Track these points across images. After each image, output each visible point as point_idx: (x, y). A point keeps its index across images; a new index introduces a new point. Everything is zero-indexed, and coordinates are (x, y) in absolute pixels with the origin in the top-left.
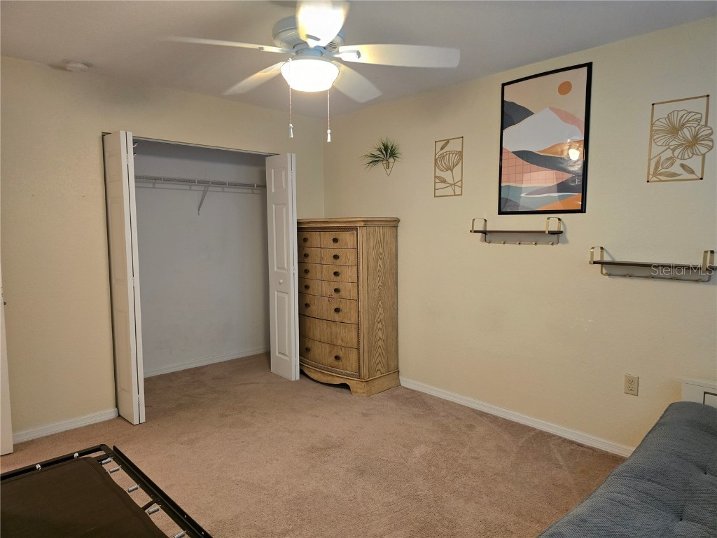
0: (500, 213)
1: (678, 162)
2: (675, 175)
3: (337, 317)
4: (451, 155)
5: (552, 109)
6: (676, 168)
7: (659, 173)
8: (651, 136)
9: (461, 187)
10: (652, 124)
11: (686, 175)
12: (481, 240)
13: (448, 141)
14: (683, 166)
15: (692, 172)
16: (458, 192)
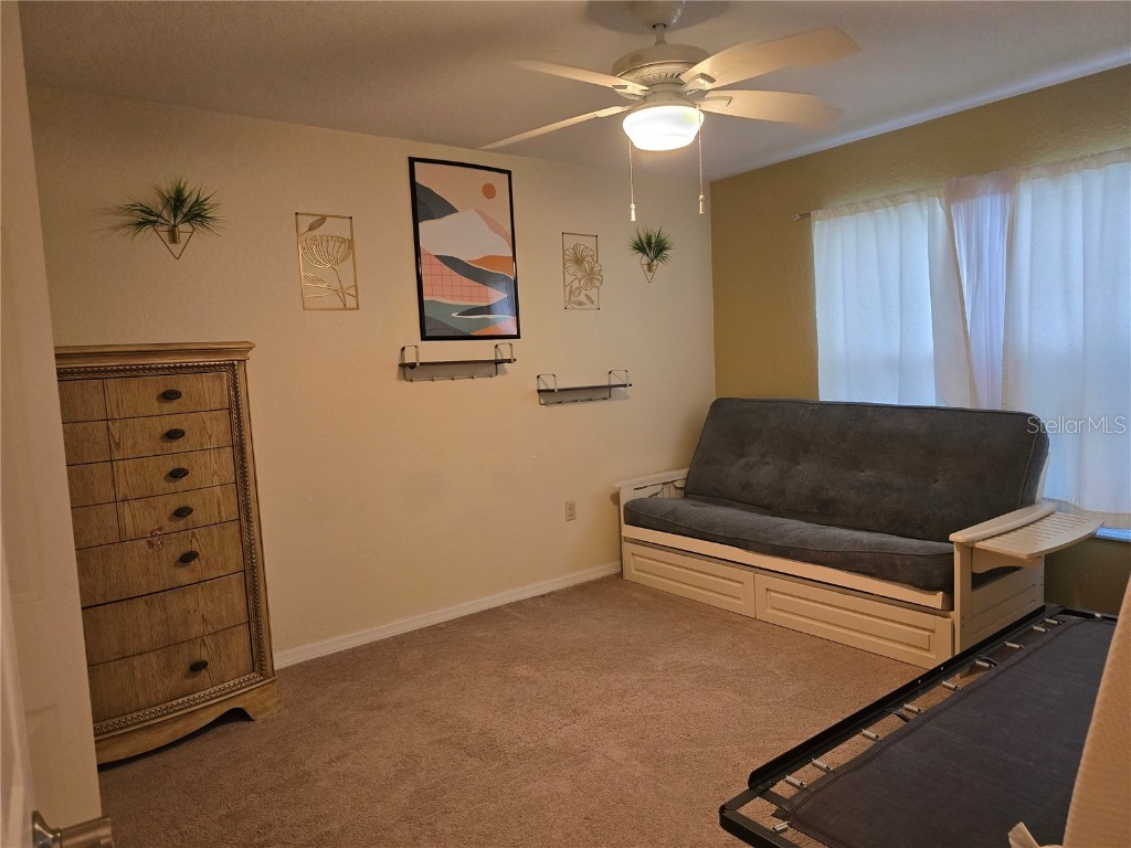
0: (424, 338)
1: (584, 292)
2: (581, 303)
3: (184, 575)
4: (331, 243)
5: (476, 210)
6: (582, 298)
7: (572, 300)
8: (564, 265)
9: (356, 297)
10: (564, 253)
11: (589, 305)
12: (399, 378)
13: (323, 219)
14: (586, 295)
15: (592, 302)
16: (351, 302)
